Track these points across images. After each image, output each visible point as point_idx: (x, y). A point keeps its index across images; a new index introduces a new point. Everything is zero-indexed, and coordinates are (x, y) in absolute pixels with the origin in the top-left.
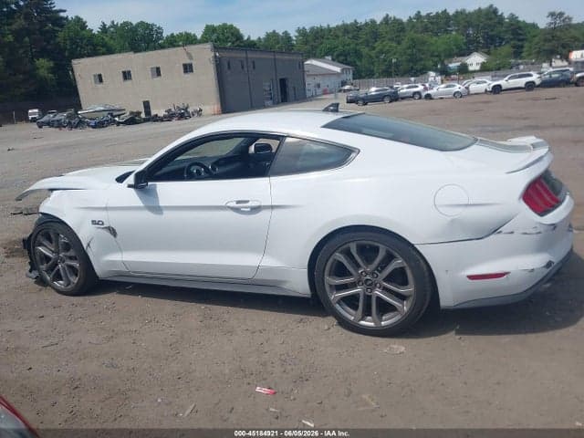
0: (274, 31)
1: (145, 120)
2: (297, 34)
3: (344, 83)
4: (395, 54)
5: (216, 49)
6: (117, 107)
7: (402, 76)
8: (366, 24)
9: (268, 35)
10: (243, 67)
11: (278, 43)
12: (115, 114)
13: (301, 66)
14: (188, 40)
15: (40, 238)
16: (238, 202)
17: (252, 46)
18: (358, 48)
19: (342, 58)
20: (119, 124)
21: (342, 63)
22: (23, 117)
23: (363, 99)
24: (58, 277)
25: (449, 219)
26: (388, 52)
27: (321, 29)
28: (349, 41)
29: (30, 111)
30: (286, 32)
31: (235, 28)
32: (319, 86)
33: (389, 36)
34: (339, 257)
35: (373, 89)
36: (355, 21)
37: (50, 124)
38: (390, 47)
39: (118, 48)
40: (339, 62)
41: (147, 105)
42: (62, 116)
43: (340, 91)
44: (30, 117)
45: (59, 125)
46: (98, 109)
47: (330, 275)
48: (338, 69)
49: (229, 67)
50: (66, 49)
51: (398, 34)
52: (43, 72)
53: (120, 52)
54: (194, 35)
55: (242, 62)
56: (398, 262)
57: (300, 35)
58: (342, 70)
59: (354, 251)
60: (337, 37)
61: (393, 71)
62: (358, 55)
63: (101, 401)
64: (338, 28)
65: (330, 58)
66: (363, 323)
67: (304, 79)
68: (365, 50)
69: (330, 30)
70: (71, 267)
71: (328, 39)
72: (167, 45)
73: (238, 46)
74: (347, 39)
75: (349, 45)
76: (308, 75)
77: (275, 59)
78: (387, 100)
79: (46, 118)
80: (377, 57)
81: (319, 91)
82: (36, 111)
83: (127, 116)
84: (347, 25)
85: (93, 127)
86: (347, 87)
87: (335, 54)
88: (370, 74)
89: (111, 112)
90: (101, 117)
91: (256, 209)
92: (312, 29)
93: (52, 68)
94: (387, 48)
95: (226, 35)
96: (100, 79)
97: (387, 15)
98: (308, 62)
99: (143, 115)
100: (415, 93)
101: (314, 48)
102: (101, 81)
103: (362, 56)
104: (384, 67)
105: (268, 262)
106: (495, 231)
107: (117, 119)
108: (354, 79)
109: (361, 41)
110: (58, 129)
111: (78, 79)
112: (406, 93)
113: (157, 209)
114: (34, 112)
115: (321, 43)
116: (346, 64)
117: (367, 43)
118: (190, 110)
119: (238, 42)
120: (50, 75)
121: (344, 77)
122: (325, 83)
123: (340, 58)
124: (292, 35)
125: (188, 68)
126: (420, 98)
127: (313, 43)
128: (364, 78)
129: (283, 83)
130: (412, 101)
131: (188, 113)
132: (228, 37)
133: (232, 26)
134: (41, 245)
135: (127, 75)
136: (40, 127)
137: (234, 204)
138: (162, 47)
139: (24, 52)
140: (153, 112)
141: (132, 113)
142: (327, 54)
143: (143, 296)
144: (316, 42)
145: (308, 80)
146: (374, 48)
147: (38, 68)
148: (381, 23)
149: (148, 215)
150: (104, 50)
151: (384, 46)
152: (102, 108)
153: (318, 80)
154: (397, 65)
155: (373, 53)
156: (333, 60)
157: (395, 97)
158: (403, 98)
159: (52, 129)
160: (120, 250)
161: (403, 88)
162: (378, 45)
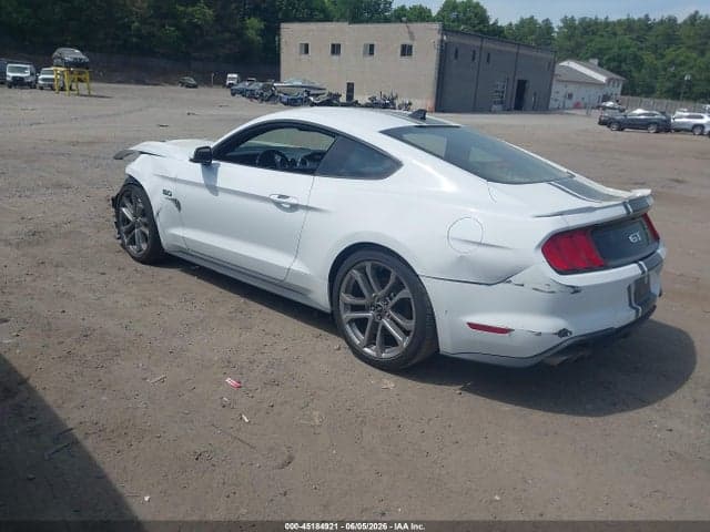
0: (532, 18)
1: (343, 105)
2: (561, 25)
3: (606, 98)
4: (691, 68)
5: (445, 30)
6: (317, 85)
7: (695, 100)
8: (662, 22)
9: (523, 22)
10: (474, 59)
11: (532, 33)
12: (312, 92)
13: (552, 66)
14: (421, 15)
15: (125, 200)
16: (281, 196)
17: (497, 33)
18: (639, 53)
19: (613, 64)
20: (313, 104)
21: (612, 71)
22: (220, 81)
23: (619, 122)
24: (133, 242)
25: (459, 255)
26: (682, 64)
27: (596, 22)
28: (628, 42)
29: (229, 76)
30: (547, 20)
31: (482, 8)
32: (570, 96)
33: (690, 43)
34: (356, 273)
35: (639, 111)
36: (647, 16)
37: (242, 93)
38: (687, 57)
39: (338, 15)
40: (608, 69)
41: (350, 88)
42: (257, 86)
43: (598, 107)
44: (228, 82)
45: (251, 95)
46: (295, 83)
47: (346, 292)
48: (602, 79)
49: (456, 56)
50: (281, 9)
51: (704, 40)
52: (251, 34)
53: (338, 21)
54: (430, 11)
55: (474, 52)
56: (405, 293)
57: (565, 27)
58: (609, 81)
59: (368, 270)
60: (615, 34)
61: (682, 91)
62: (638, 62)
63: (97, 351)
64: (620, 23)
65: (596, 62)
66: (366, 349)
67: (551, 85)
68: (648, 58)
69: (607, 24)
70: (144, 234)
71: (602, 36)
72: (393, 19)
73: (480, 31)
74: (627, 40)
75: (628, 47)
76: (559, 81)
77: (517, 53)
78: (652, 129)
79: (241, 86)
80: (665, 69)
81: (569, 103)
82: (235, 76)
83: (323, 98)
84: (634, 21)
85: (285, 104)
86: (610, 104)
87: (606, 57)
88: (648, 91)
89: (308, 90)
90: (296, 93)
91: (294, 207)
92: (583, 20)
93: (261, 30)
94: (682, 58)
95: (468, 15)
96: (306, 49)
97: (697, 12)
98: (565, 63)
99: (343, 99)
100: (696, 126)
101: (579, 45)
102: (307, 52)
103: (643, 63)
104: (669, 85)
105: (298, 266)
106: (506, 280)
107: (312, 99)
108: (622, 94)
109: (648, 44)
110: (248, 101)
111: (283, 45)
112: (684, 123)
113: (214, 189)
114: (232, 77)
115: (591, 41)
116: (618, 73)
117: (655, 49)
118: (397, 102)
119: (481, 26)
120: (259, 38)
121: (608, 90)
122: (580, 94)
123: (612, 63)
124: (554, 25)
125: (406, 50)
126: (702, 134)
127: (579, 40)
128: (639, 95)
129: (522, 85)
130: (688, 136)
131: (394, 105)
132: (470, 19)
133: (478, 4)
134: (124, 206)
135: (336, 49)
136: (233, 94)
137: (275, 198)
138: (387, 20)
139: (236, 8)
140: (355, 98)
141: (330, 94)
142: (593, 57)
143: (199, 278)
144: (585, 38)
145: (556, 87)
146: (663, 56)
147: (247, 28)
148: (685, 22)
149: (206, 193)
150: (322, 16)
151: (678, 56)
152: (300, 84)
153: (571, 88)
154: (690, 84)
155: (659, 64)
156: (600, 65)
157: (665, 127)
158: (678, 131)
159: (244, 99)
160: (183, 225)
161: (682, 117)
162: (670, 53)
